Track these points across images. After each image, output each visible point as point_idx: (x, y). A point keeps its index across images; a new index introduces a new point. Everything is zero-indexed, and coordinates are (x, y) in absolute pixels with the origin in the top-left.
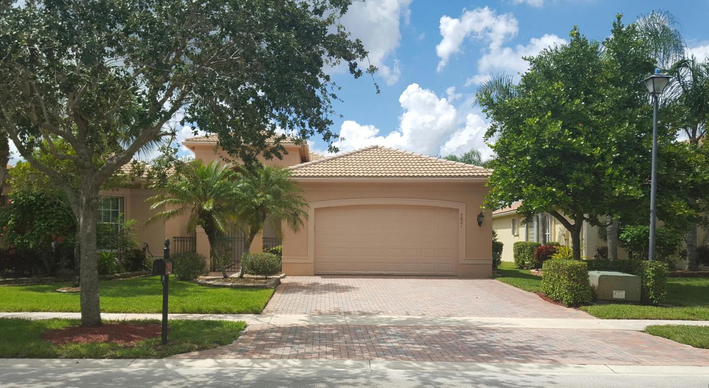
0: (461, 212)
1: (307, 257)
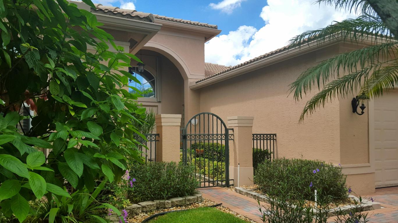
1: (369, 164)
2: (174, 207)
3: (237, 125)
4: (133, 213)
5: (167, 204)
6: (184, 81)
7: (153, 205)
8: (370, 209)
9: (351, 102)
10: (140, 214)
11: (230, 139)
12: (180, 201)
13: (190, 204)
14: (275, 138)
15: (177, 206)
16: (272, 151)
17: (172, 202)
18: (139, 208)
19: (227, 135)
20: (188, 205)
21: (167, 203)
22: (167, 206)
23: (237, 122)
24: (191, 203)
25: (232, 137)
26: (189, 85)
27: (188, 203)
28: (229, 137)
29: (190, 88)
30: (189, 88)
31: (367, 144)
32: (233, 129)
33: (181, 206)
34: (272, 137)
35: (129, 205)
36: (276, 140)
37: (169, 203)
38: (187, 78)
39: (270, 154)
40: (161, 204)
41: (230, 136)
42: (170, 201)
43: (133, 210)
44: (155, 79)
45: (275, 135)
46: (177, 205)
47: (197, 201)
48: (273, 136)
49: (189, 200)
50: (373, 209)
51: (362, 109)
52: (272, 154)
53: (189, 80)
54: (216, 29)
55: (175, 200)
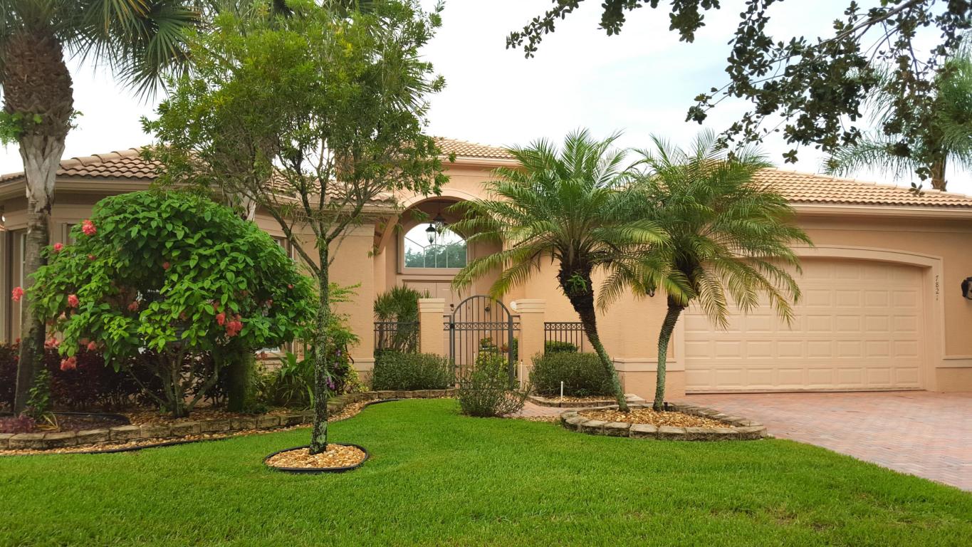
0: (933, 273)
2: (416, 398)
3: (523, 311)
7: (390, 393)
12: (423, 393)
17: (413, 393)
18: (375, 394)
19: (510, 323)
21: (407, 393)
22: (407, 396)
23: (523, 307)
24: (436, 395)
25: (518, 327)
27: (433, 396)
28: (514, 327)
32: (519, 316)
33: (423, 398)
35: (367, 391)
39: (576, 349)
40: (401, 393)
41: (515, 324)
42: (410, 392)
43: (369, 395)
46: (419, 396)
48: (581, 325)
52: (579, 349)
55: (417, 391)
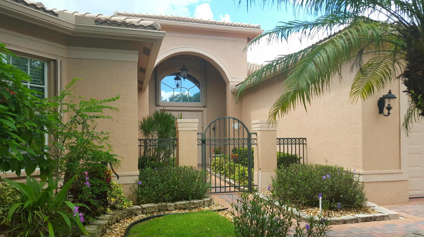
1: (400, 170)
2: (177, 210)
3: (259, 129)
4: (132, 214)
5: (169, 207)
6: (226, 84)
7: (154, 206)
8: (385, 219)
9: (377, 103)
10: (139, 215)
11: (253, 143)
12: (184, 204)
13: (195, 208)
14: (305, 143)
15: (180, 209)
16: (301, 155)
17: (175, 205)
18: (139, 209)
19: (249, 139)
20: (193, 208)
21: (170, 205)
22: (169, 209)
23: (259, 126)
24: (196, 206)
25: (255, 142)
26: (230, 88)
27: (193, 207)
28: (252, 142)
29: (232, 91)
30: (230, 91)
31: (398, 149)
32: (256, 134)
33: (184, 209)
34: (301, 141)
35: (131, 207)
36: (306, 144)
37: (172, 206)
38: (229, 82)
39: (299, 159)
40: (163, 206)
41: (253, 140)
42: (172, 204)
43: (133, 211)
44: (200, 83)
45: (305, 139)
46: (180, 207)
47: (204, 205)
48: (303, 140)
49: (193, 204)
50: (390, 219)
51: (388, 110)
52: (301, 160)
53: (231, 84)
54: (259, 28)
55: (178, 203)
